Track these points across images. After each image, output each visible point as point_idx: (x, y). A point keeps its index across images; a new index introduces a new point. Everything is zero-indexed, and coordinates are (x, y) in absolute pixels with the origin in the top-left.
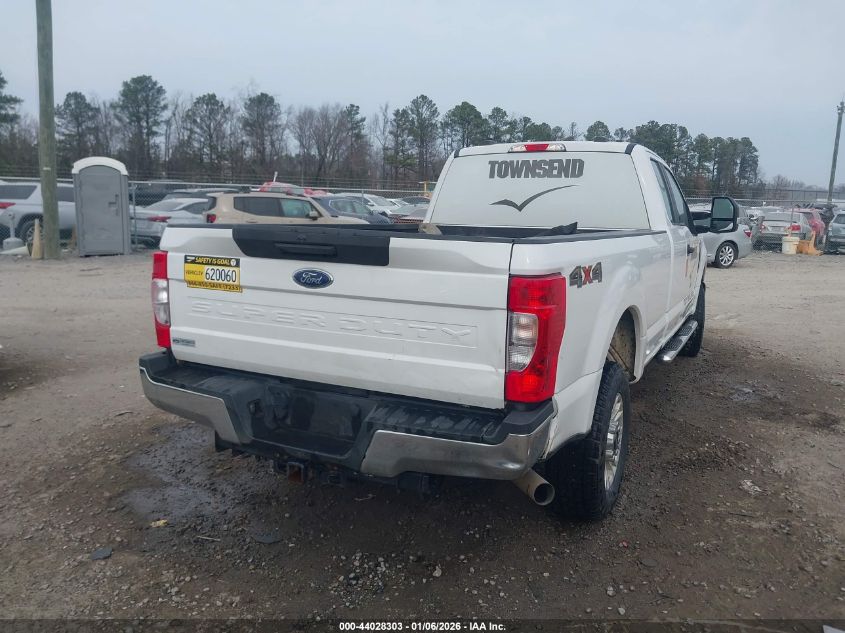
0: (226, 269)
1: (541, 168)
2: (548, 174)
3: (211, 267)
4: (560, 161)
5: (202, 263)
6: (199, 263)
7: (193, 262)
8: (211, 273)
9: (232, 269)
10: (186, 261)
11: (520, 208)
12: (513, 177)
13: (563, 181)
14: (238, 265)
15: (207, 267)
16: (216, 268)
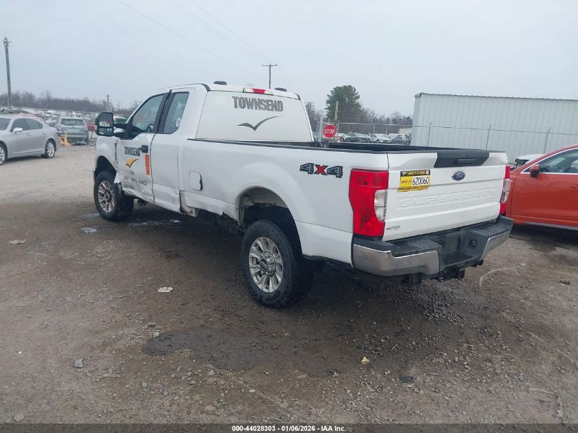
0: (424, 176)
1: (263, 105)
2: (267, 108)
3: (416, 177)
4: (271, 101)
5: (411, 175)
6: (409, 175)
7: (406, 175)
8: (416, 180)
9: (426, 176)
10: (402, 175)
11: (255, 128)
12: (249, 108)
13: (274, 113)
14: (429, 174)
15: (414, 177)
16: (418, 177)
